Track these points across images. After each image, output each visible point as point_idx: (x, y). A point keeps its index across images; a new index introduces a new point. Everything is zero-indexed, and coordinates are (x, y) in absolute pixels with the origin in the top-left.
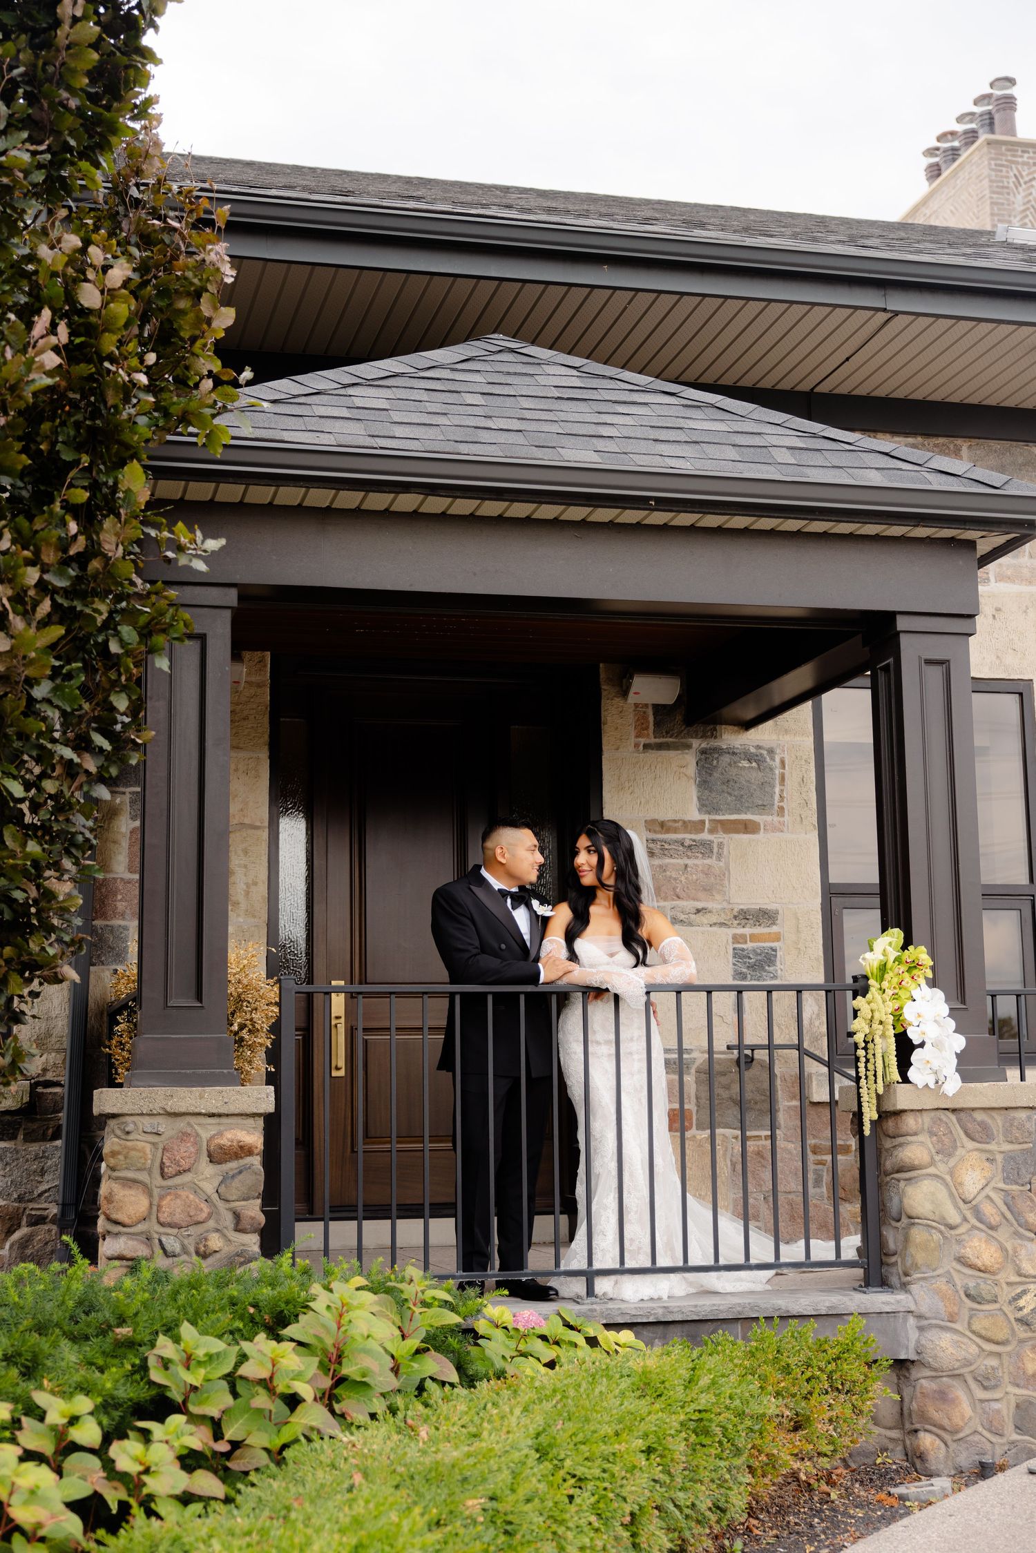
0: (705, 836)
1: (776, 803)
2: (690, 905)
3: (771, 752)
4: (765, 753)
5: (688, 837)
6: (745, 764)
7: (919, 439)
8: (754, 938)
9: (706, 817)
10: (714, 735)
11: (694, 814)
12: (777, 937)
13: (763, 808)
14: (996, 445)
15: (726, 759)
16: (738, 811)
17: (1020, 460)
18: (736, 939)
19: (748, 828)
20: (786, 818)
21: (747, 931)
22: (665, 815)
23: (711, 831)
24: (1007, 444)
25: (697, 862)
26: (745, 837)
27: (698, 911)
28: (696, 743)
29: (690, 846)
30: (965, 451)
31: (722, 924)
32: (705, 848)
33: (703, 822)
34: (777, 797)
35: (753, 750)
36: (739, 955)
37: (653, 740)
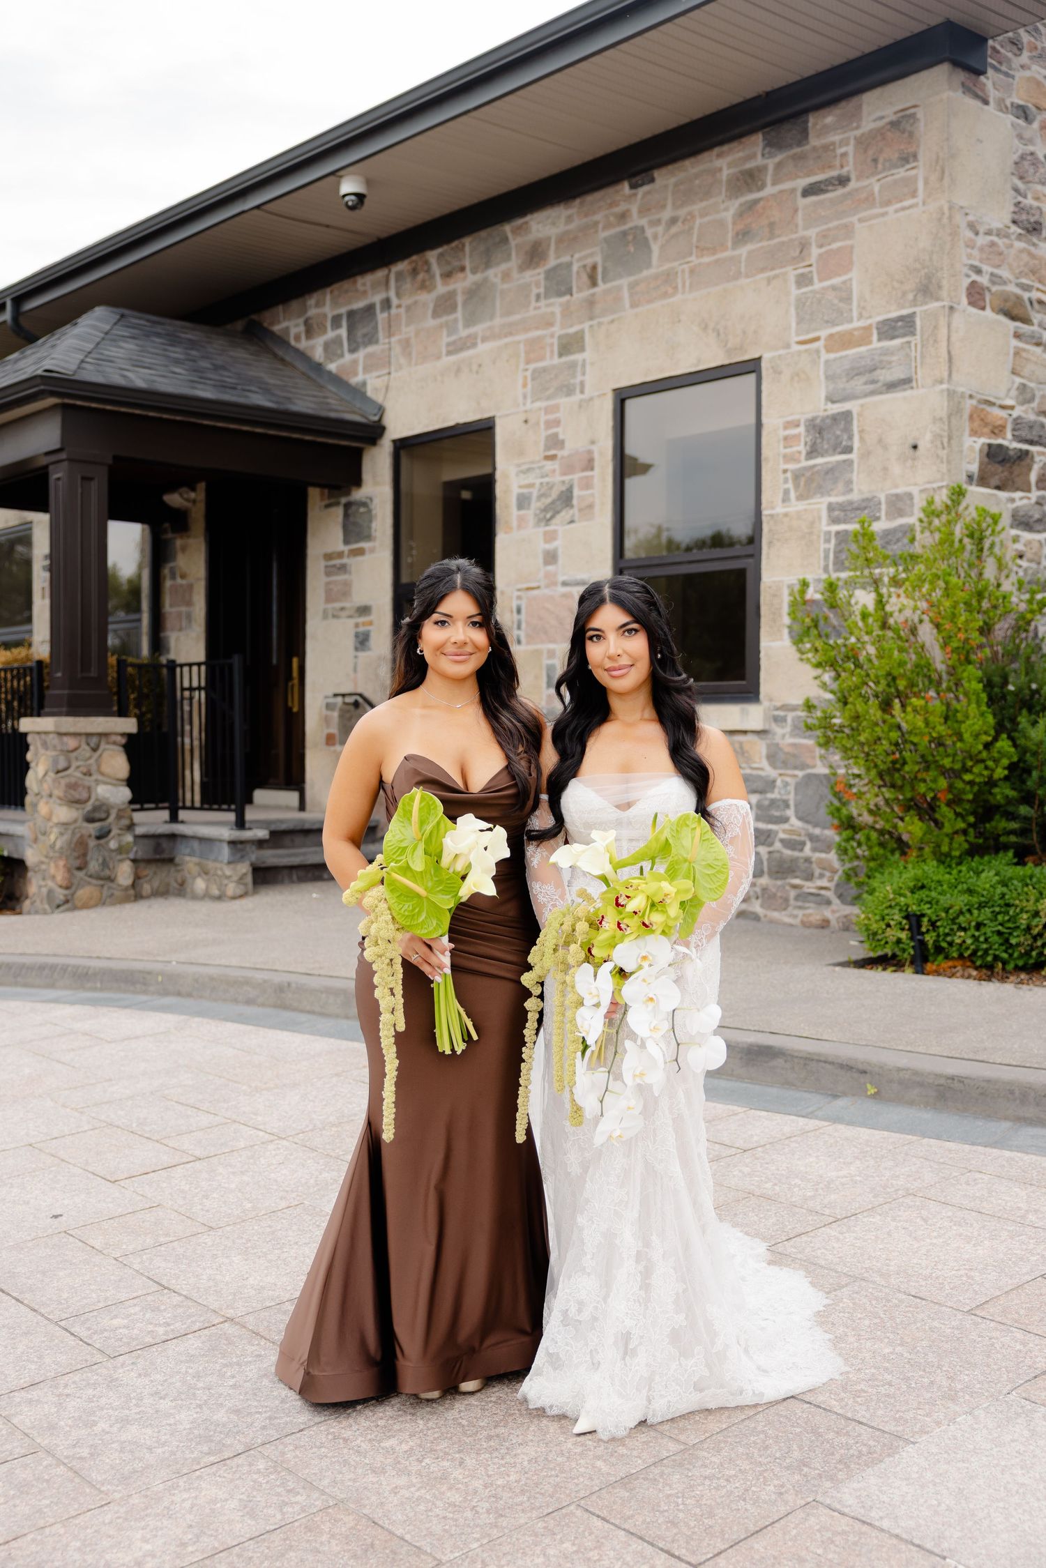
0: (345, 561)
1: (373, 534)
2: (338, 605)
3: (371, 499)
4: (368, 501)
5: (337, 562)
6: (362, 510)
7: (445, 247)
8: (364, 624)
9: (346, 549)
10: (348, 493)
11: (341, 547)
12: (371, 623)
13: (368, 537)
14: (483, 234)
15: (354, 508)
16: (357, 542)
17: (497, 239)
18: (357, 625)
19: (360, 552)
20: (377, 544)
21: (361, 620)
22: (329, 550)
23: (348, 556)
24: (489, 230)
25: (341, 578)
26: (360, 558)
27: (342, 609)
28: (344, 500)
29: (339, 569)
30: (467, 248)
31: (350, 617)
32: (343, 568)
33: (343, 552)
34: (373, 530)
35: (364, 500)
36: (357, 635)
37: (327, 502)
